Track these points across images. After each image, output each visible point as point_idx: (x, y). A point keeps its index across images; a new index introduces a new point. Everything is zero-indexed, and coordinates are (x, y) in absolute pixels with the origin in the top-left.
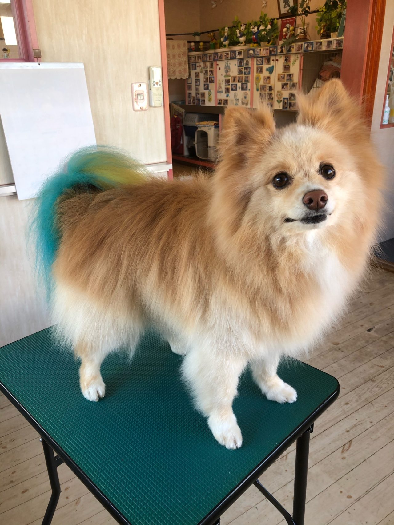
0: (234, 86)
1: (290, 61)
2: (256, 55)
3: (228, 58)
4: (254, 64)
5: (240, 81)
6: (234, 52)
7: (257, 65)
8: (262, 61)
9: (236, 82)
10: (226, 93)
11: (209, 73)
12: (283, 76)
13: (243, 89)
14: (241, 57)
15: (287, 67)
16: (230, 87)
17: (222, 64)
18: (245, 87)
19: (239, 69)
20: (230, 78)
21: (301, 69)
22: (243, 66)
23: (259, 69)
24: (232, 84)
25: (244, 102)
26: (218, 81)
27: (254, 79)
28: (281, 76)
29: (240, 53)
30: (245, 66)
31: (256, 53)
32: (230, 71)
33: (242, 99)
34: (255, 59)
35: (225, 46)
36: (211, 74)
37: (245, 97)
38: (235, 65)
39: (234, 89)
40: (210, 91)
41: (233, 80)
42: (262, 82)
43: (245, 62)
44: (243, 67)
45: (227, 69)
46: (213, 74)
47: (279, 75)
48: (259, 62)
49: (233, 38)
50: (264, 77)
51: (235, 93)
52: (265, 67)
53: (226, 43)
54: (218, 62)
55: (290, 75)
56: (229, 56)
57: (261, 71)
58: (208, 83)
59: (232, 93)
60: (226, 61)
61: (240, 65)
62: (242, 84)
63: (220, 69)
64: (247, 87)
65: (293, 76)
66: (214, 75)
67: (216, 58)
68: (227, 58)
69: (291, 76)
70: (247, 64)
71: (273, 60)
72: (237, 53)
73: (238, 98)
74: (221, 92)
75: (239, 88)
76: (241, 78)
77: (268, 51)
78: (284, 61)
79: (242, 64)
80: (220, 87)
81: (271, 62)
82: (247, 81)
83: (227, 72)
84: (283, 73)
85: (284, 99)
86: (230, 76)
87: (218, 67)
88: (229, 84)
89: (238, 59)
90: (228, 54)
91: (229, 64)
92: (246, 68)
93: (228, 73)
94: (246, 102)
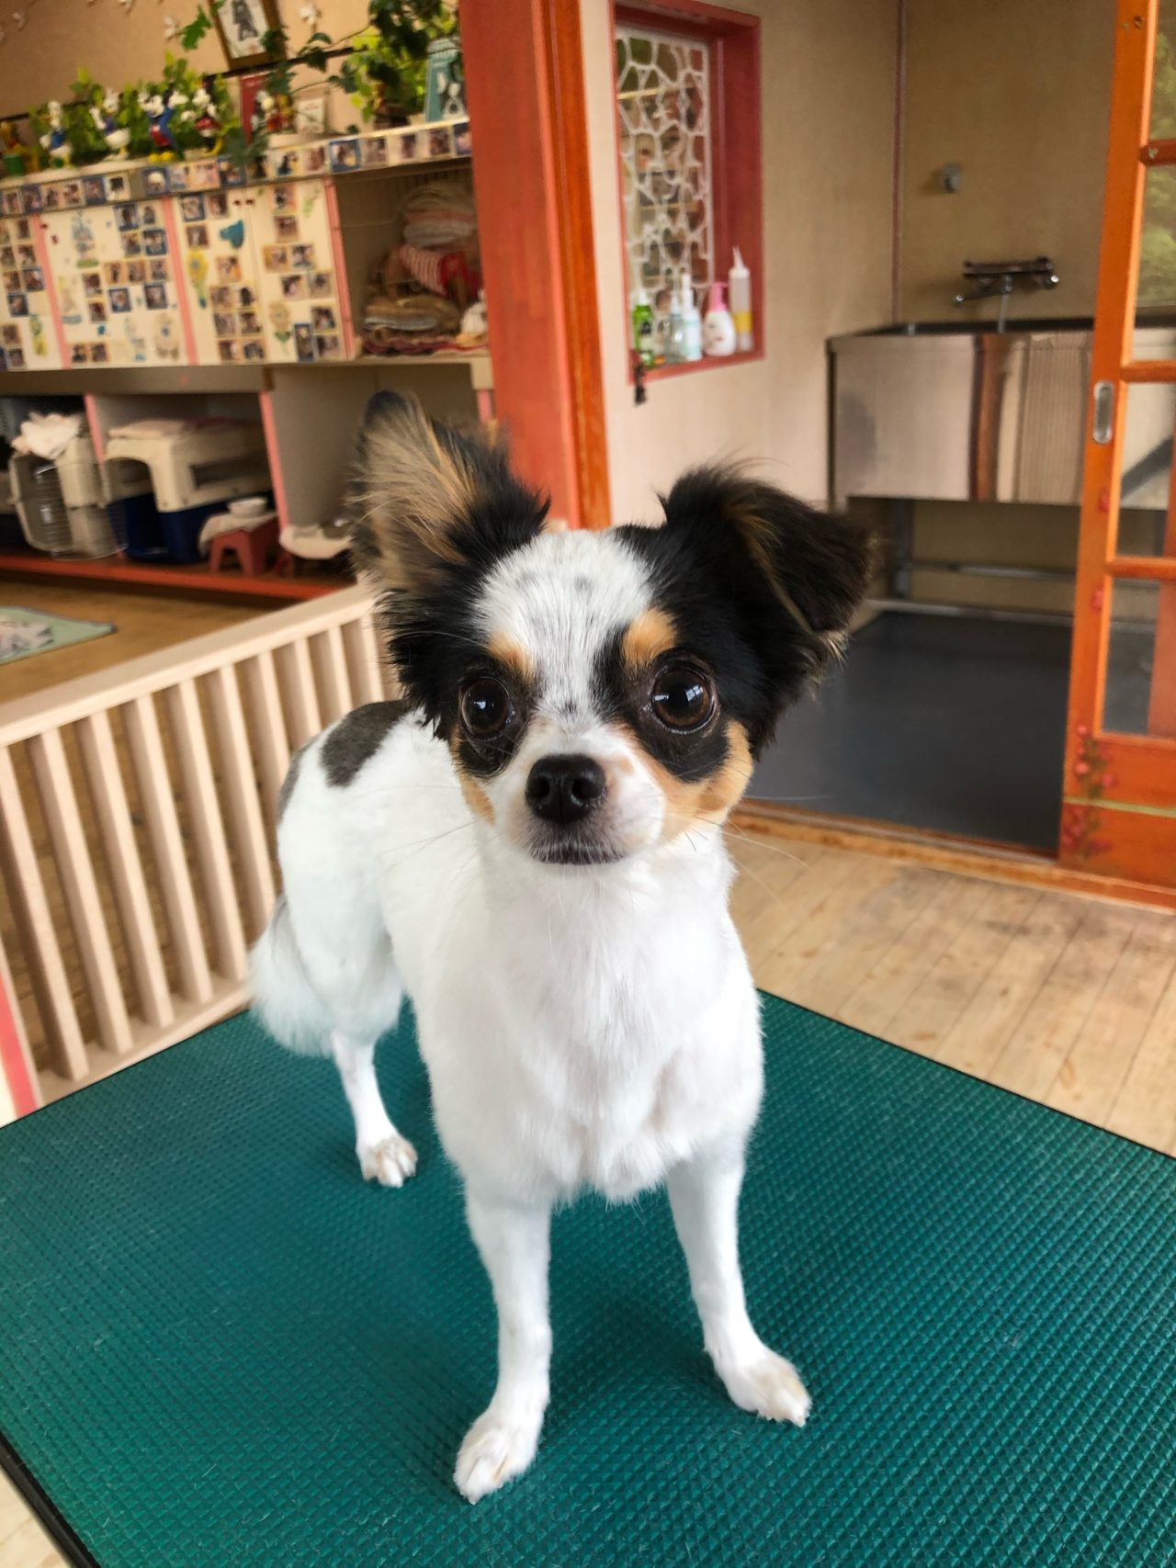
0: (120, 297)
1: (292, 204)
2: (176, 186)
3: (76, 201)
4: (173, 218)
5: (137, 275)
6: (96, 180)
7: (186, 220)
8: (201, 208)
9: (124, 283)
10: (93, 319)
11: (19, 258)
12: (279, 252)
13: (151, 303)
14: (124, 195)
15: (287, 222)
16: (105, 300)
17: (60, 224)
18: (156, 295)
19: (124, 237)
20: (98, 270)
21: (333, 229)
22: (137, 227)
23: (196, 236)
24: (111, 292)
25: (164, 347)
26: (56, 283)
27: (186, 270)
28: (275, 255)
29: (117, 184)
30: (143, 227)
31: (174, 180)
32: (93, 246)
33: (156, 338)
34: (176, 204)
35: (59, 163)
36: (29, 261)
37: (166, 332)
38: (109, 224)
39: (120, 304)
40: (35, 317)
41: (110, 274)
42: (213, 278)
43: (141, 212)
44: (140, 231)
45: (83, 240)
46: (34, 260)
47: (266, 250)
48: (190, 210)
49: (84, 139)
50: (219, 260)
51: (127, 320)
52: (215, 225)
53: (63, 151)
54: (46, 218)
55: (301, 249)
56: (81, 194)
57: (204, 241)
58: (23, 290)
59: (115, 321)
60: (74, 214)
61: (127, 225)
62: (147, 288)
63: (55, 239)
64: (163, 297)
65: (312, 254)
66: (39, 263)
67: (36, 204)
68: (74, 204)
69: (308, 252)
70: (150, 219)
71: (237, 203)
72: (108, 185)
73: (140, 334)
74: (77, 320)
75: (139, 301)
76: (138, 267)
77: (214, 174)
78: (274, 205)
79: (134, 220)
80: (70, 304)
81: (232, 208)
82: (160, 274)
83: (83, 248)
84: (280, 245)
85: (297, 327)
86: (95, 263)
87: (48, 234)
88: (100, 292)
89: (117, 204)
90: (74, 188)
91: (86, 224)
92: (147, 234)
93: (90, 254)
94: (171, 348)
